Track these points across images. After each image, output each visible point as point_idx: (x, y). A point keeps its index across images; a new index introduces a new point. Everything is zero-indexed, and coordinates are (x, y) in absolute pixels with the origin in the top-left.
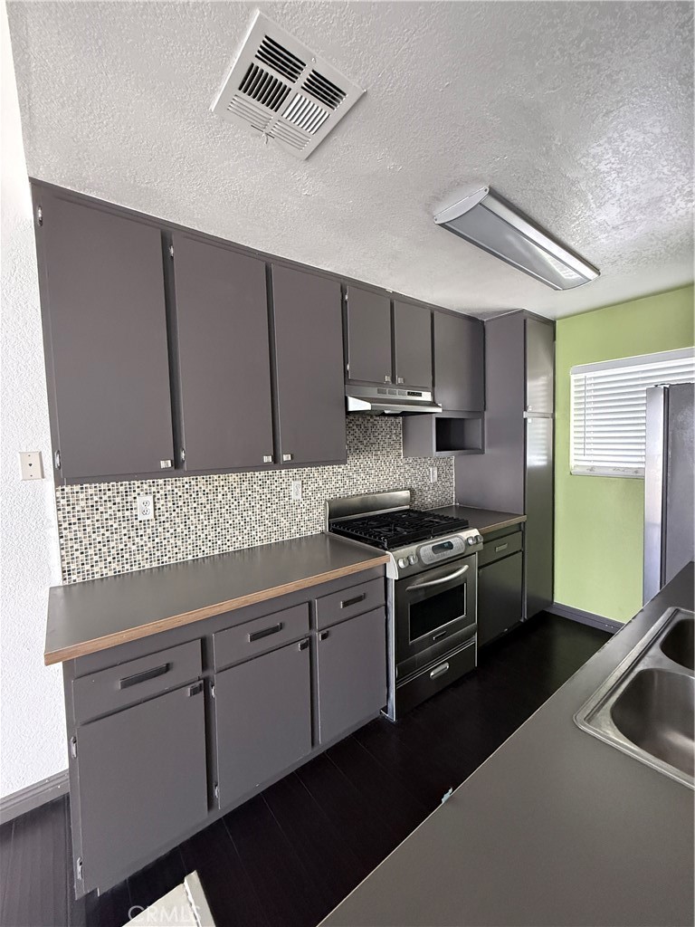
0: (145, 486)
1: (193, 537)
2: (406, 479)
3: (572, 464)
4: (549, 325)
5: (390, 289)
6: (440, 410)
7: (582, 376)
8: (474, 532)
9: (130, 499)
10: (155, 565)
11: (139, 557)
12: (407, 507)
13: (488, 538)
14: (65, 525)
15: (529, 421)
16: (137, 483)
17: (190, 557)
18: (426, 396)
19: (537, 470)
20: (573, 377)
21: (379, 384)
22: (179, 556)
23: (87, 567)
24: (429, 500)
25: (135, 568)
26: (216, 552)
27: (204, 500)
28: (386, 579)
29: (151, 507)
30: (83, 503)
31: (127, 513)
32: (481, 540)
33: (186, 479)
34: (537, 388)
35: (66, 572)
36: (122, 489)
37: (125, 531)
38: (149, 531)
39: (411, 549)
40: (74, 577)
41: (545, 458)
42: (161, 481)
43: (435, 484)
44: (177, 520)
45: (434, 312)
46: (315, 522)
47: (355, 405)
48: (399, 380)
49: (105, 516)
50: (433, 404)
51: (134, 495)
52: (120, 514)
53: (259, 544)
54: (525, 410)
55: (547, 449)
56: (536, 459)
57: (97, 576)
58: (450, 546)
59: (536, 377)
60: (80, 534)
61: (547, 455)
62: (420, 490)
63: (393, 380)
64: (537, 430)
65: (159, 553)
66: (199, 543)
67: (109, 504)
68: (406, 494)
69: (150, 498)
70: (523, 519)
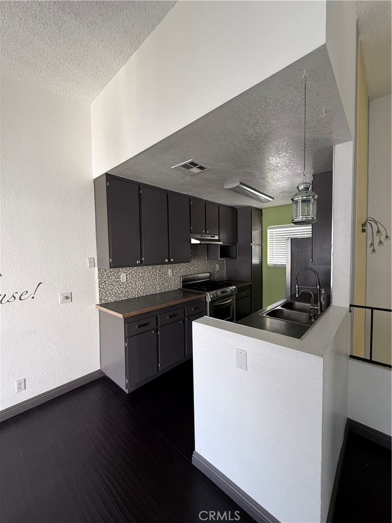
0: (124, 270)
1: (138, 289)
2: (208, 269)
3: (268, 263)
4: (260, 211)
5: (204, 199)
6: (222, 243)
7: (271, 230)
8: (234, 287)
9: (119, 274)
10: (126, 298)
11: (121, 295)
12: (208, 280)
13: (239, 289)
14: (100, 283)
15: (253, 247)
16: (121, 269)
17: (137, 296)
18: (217, 238)
19: (256, 265)
20: (268, 231)
21: (201, 233)
22: (133, 295)
23: (106, 298)
24: (216, 277)
25: (120, 299)
26: (145, 295)
27: (141, 275)
28: (206, 302)
29: (125, 278)
30: (105, 276)
31: (118, 279)
32: (236, 290)
33: (136, 268)
34: (256, 234)
35: (100, 299)
36: (117, 271)
37: (117, 286)
38: (124, 286)
39: (214, 292)
40: (103, 301)
41: (258, 261)
42: (128, 268)
43: (218, 271)
44: (133, 282)
45: (219, 206)
46: (176, 284)
47: (194, 241)
48: (208, 232)
49: (112, 280)
50: (219, 240)
51: (120, 273)
52: (116, 280)
53: (158, 292)
54: (252, 242)
55: (260, 257)
56: (255, 261)
57: (109, 301)
58: (226, 292)
59: (255, 230)
60: (104, 286)
61: (259, 259)
62: (213, 273)
63: (206, 232)
64: (256, 250)
65: (127, 294)
66: (139, 291)
67: (113, 276)
68: (208, 274)
69: (125, 274)
70: (251, 283)
